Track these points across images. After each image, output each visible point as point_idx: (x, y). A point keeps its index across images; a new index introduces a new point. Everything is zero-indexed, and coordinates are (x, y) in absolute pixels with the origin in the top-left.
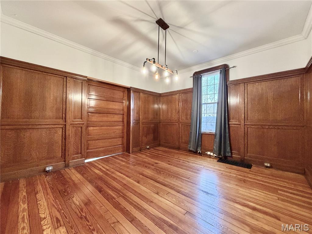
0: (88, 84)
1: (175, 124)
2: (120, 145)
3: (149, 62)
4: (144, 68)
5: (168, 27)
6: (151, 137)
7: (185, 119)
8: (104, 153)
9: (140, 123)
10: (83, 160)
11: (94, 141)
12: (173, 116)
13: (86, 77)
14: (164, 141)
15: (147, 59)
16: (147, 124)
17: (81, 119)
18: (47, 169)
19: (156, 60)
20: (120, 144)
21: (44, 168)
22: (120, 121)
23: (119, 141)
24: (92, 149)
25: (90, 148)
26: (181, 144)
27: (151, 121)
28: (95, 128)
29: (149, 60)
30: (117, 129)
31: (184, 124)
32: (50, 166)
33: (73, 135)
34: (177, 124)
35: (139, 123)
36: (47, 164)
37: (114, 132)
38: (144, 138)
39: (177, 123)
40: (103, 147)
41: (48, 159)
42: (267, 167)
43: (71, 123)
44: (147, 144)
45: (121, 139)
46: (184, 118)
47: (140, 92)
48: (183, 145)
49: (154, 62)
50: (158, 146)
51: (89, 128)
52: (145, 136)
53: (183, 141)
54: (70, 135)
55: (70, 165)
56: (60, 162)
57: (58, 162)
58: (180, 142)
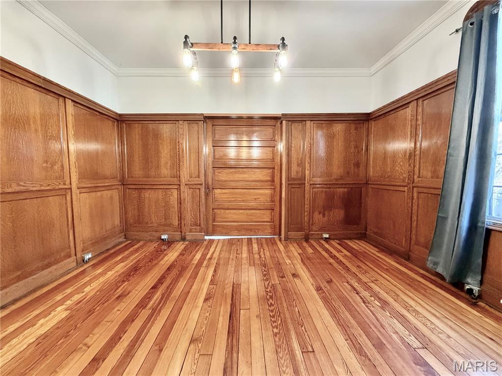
0: (213, 125)
1: (402, 189)
2: (267, 222)
6: (339, 214)
7: (430, 175)
8: (239, 231)
9: (307, 184)
10: (203, 235)
11: (223, 211)
12: (397, 168)
13: (202, 114)
14: (375, 230)
16: (325, 186)
17: (199, 178)
18: (163, 237)
20: (268, 220)
21: (159, 235)
22: (267, 181)
23: (266, 216)
24: (219, 222)
25: (219, 219)
26: (416, 247)
27: (337, 180)
28: (224, 191)
30: (261, 195)
31: (425, 190)
32: (166, 234)
33: (190, 199)
34: (406, 190)
35: (305, 184)
36: (165, 232)
37: (255, 199)
38: (317, 216)
39: (406, 188)
40: (237, 222)
41: (165, 225)
43: (186, 183)
44: (323, 229)
45: (268, 212)
46: (427, 173)
47: (305, 121)
48: (417, 251)
50: (359, 239)
51: (216, 191)
52: (320, 213)
53: (422, 240)
54: (186, 199)
55: (187, 239)
56: (177, 232)
57: (175, 232)
58: (413, 243)
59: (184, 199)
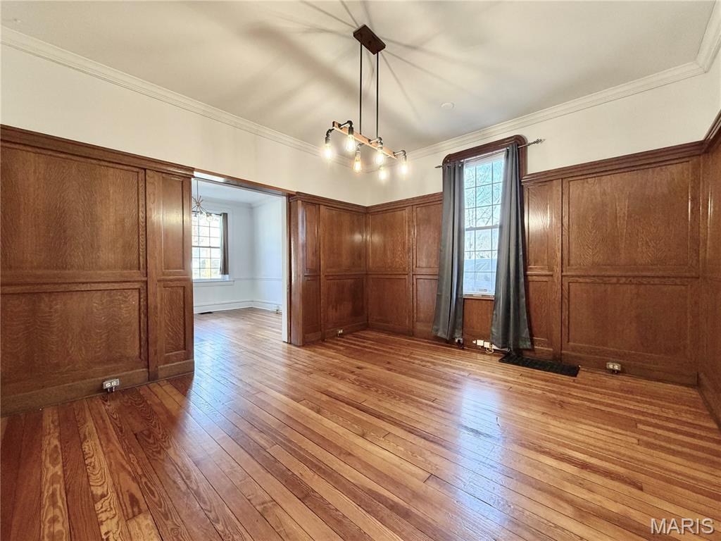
1: (403, 277)
3: (339, 130)
4: (328, 145)
5: (383, 46)
6: (346, 308)
7: (424, 265)
9: (322, 276)
10: (190, 363)
12: (397, 260)
13: (191, 170)
14: (378, 318)
15: (334, 123)
16: (337, 278)
17: (184, 269)
18: (108, 385)
19: (356, 126)
21: (99, 384)
26: (417, 323)
27: (345, 271)
29: (340, 125)
31: (422, 277)
32: (113, 378)
33: (165, 306)
34: (407, 278)
35: (320, 275)
36: (108, 375)
38: (331, 311)
39: (407, 276)
41: (108, 361)
42: (613, 371)
43: (159, 278)
44: (337, 325)
46: (422, 263)
47: (319, 204)
48: (420, 327)
49: (351, 130)
50: (364, 329)
52: (333, 307)
53: (422, 316)
54: (159, 305)
55: (160, 376)
56: (137, 368)
57: (132, 369)
58: (415, 320)
59: (156, 307)
